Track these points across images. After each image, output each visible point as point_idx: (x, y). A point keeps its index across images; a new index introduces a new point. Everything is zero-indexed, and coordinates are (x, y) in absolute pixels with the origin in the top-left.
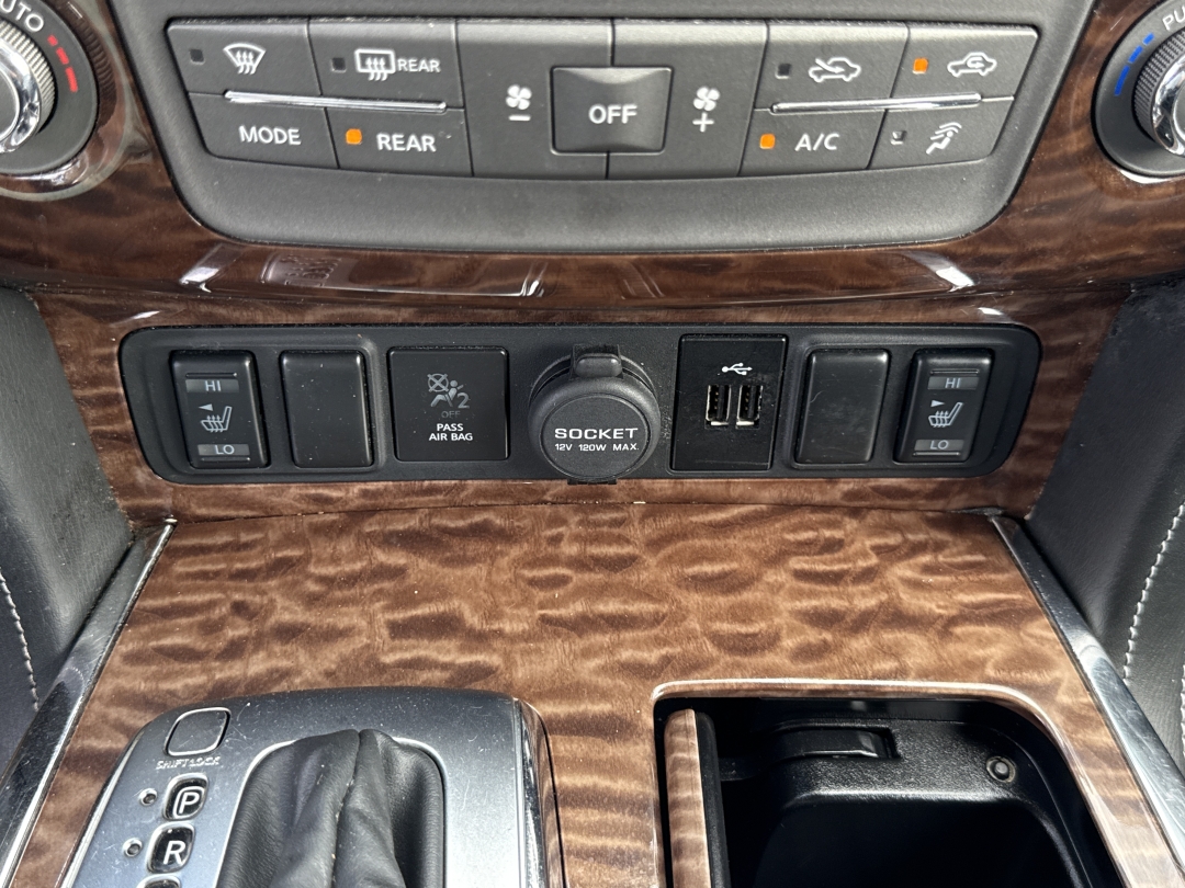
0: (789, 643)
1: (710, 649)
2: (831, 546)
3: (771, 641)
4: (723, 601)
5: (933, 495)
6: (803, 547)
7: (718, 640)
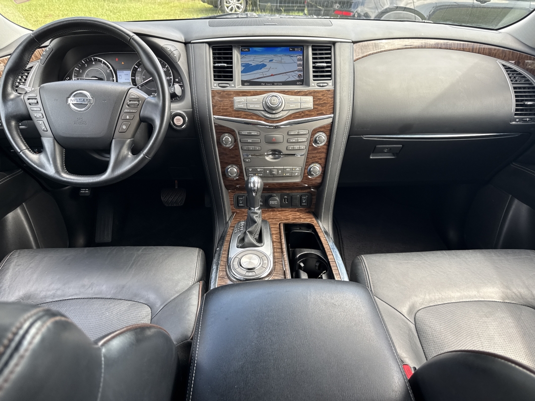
0: (291, 219)
2: (295, 213)
3: (289, 219)
4: (285, 217)
5: (305, 210)
6: (292, 214)
7: (285, 219)
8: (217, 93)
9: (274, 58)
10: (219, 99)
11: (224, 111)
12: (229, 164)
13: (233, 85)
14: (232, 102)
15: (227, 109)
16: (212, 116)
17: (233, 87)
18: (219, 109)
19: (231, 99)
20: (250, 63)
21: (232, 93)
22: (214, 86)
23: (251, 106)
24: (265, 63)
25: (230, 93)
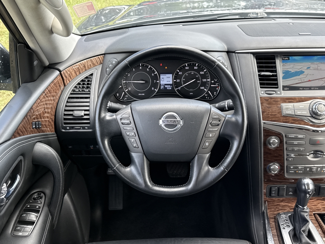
0: (322, 209)
1: (316, 210)
2: (323, 203)
3: (320, 209)
4: (315, 207)
6: (320, 203)
7: (316, 209)
8: (265, 100)
9: (311, 66)
10: (268, 106)
11: (273, 116)
12: (272, 162)
13: (279, 93)
14: (280, 109)
15: (275, 115)
16: (262, 121)
17: (279, 94)
18: (268, 115)
19: (279, 106)
20: (290, 70)
21: (279, 100)
22: (262, 94)
23: (299, 113)
24: (303, 70)
25: (277, 100)
